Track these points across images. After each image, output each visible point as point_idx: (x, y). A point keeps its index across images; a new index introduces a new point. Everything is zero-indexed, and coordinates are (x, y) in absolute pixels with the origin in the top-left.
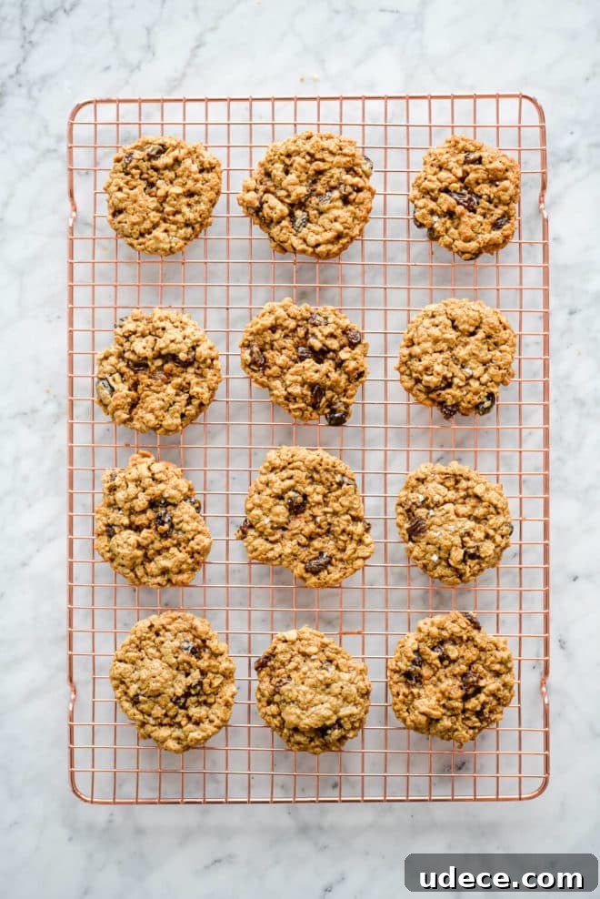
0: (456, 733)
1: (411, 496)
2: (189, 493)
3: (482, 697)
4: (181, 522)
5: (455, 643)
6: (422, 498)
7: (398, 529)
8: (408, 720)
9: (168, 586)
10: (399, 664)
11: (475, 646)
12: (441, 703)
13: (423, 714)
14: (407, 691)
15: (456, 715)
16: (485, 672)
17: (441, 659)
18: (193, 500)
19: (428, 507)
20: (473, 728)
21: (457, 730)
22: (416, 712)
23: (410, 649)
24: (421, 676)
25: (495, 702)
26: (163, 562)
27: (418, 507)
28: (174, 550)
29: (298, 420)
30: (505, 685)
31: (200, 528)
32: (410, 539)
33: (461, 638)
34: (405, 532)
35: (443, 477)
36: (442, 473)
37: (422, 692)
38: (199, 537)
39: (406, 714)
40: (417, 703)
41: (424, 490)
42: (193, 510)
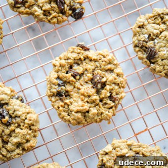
0: (103, 115)
1: (139, 38)
2: (12, 93)
3: (108, 87)
4: (14, 111)
5: (78, 64)
6: (147, 36)
7: (141, 61)
8: (71, 120)
9: (24, 153)
10: (52, 90)
11: (91, 60)
12: (85, 100)
13: (77, 112)
14: (62, 104)
15: (98, 105)
16: (103, 73)
17: (74, 76)
18: (17, 97)
19: (153, 40)
20: (111, 108)
21: (102, 113)
22: (73, 113)
23: (53, 78)
24: (67, 91)
25: (117, 87)
26: (15, 140)
27: (147, 42)
28: (18, 130)
29: (56, 25)
30: (118, 75)
31: (27, 111)
32: (151, 62)
33: (80, 59)
34: (146, 60)
35: (153, 19)
36: (152, 17)
37: (72, 100)
38: (28, 116)
39: (69, 117)
40: (71, 107)
41: (146, 31)
42: (19, 102)
